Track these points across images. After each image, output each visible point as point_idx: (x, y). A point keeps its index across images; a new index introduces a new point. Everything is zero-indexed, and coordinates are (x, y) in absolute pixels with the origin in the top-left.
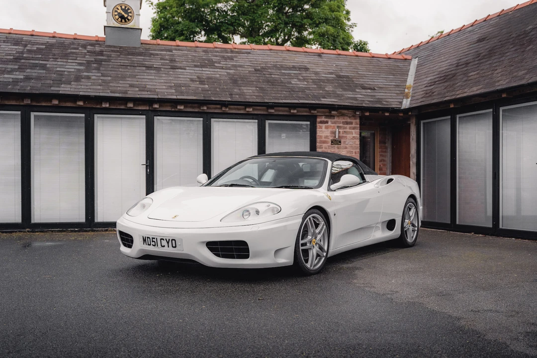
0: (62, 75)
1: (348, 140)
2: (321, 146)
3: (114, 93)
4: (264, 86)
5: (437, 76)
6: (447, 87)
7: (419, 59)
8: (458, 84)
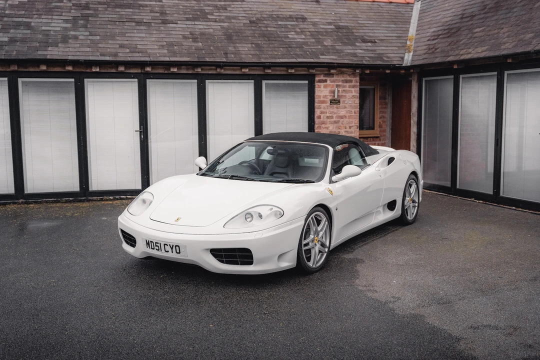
0: (48, 35)
1: (347, 99)
2: (320, 106)
3: (104, 55)
4: (260, 42)
5: (441, 28)
6: (450, 43)
7: (422, 3)
8: (463, 42)
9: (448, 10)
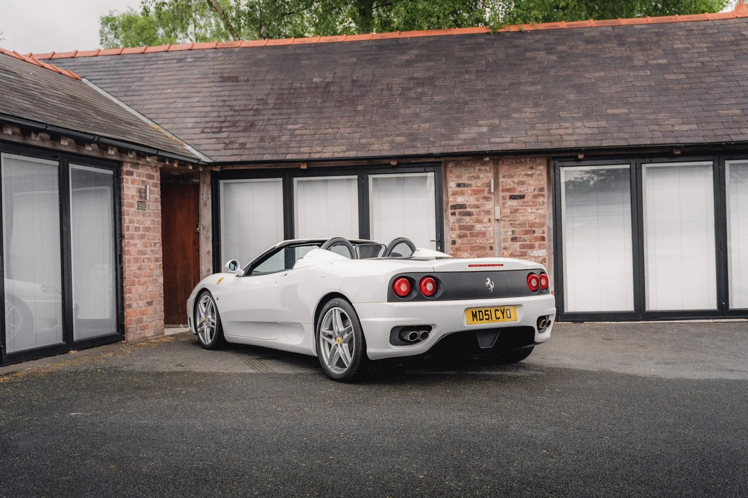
1: (151, 203)
5: (206, 119)
6: (262, 139)
7: (93, 81)
8: (284, 138)
9: (183, 98)
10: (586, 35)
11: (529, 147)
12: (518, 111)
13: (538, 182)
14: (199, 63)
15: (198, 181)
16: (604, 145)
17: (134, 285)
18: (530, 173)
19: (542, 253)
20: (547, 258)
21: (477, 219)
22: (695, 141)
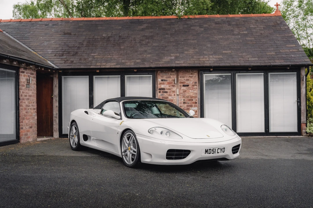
1: (32, 85)
2: (22, 88)
5: (57, 50)
6: (80, 59)
7: (8, 33)
8: (90, 59)
9: (47, 41)
10: (216, 21)
11: (191, 65)
12: (187, 51)
13: (194, 80)
14: (54, 27)
15: (53, 76)
16: (221, 65)
17: (24, 119)
18: (191, 76)
19: (196, 108)
20: (197, 111)
21: (169, 94)
22: (257, 65)
